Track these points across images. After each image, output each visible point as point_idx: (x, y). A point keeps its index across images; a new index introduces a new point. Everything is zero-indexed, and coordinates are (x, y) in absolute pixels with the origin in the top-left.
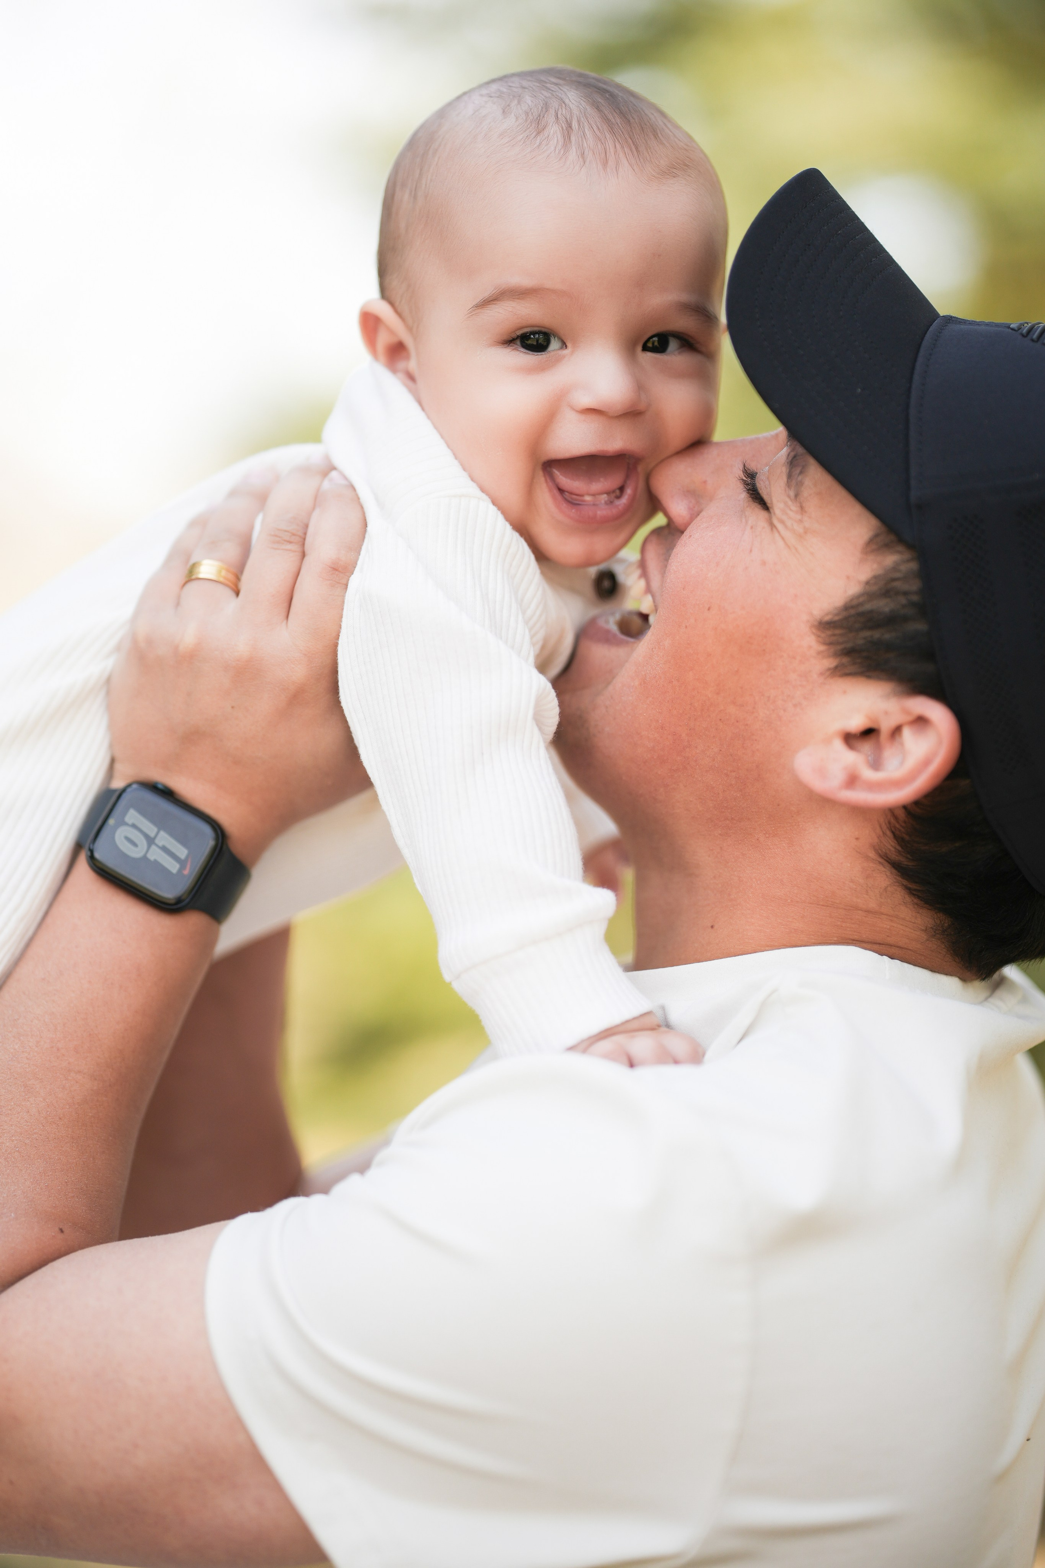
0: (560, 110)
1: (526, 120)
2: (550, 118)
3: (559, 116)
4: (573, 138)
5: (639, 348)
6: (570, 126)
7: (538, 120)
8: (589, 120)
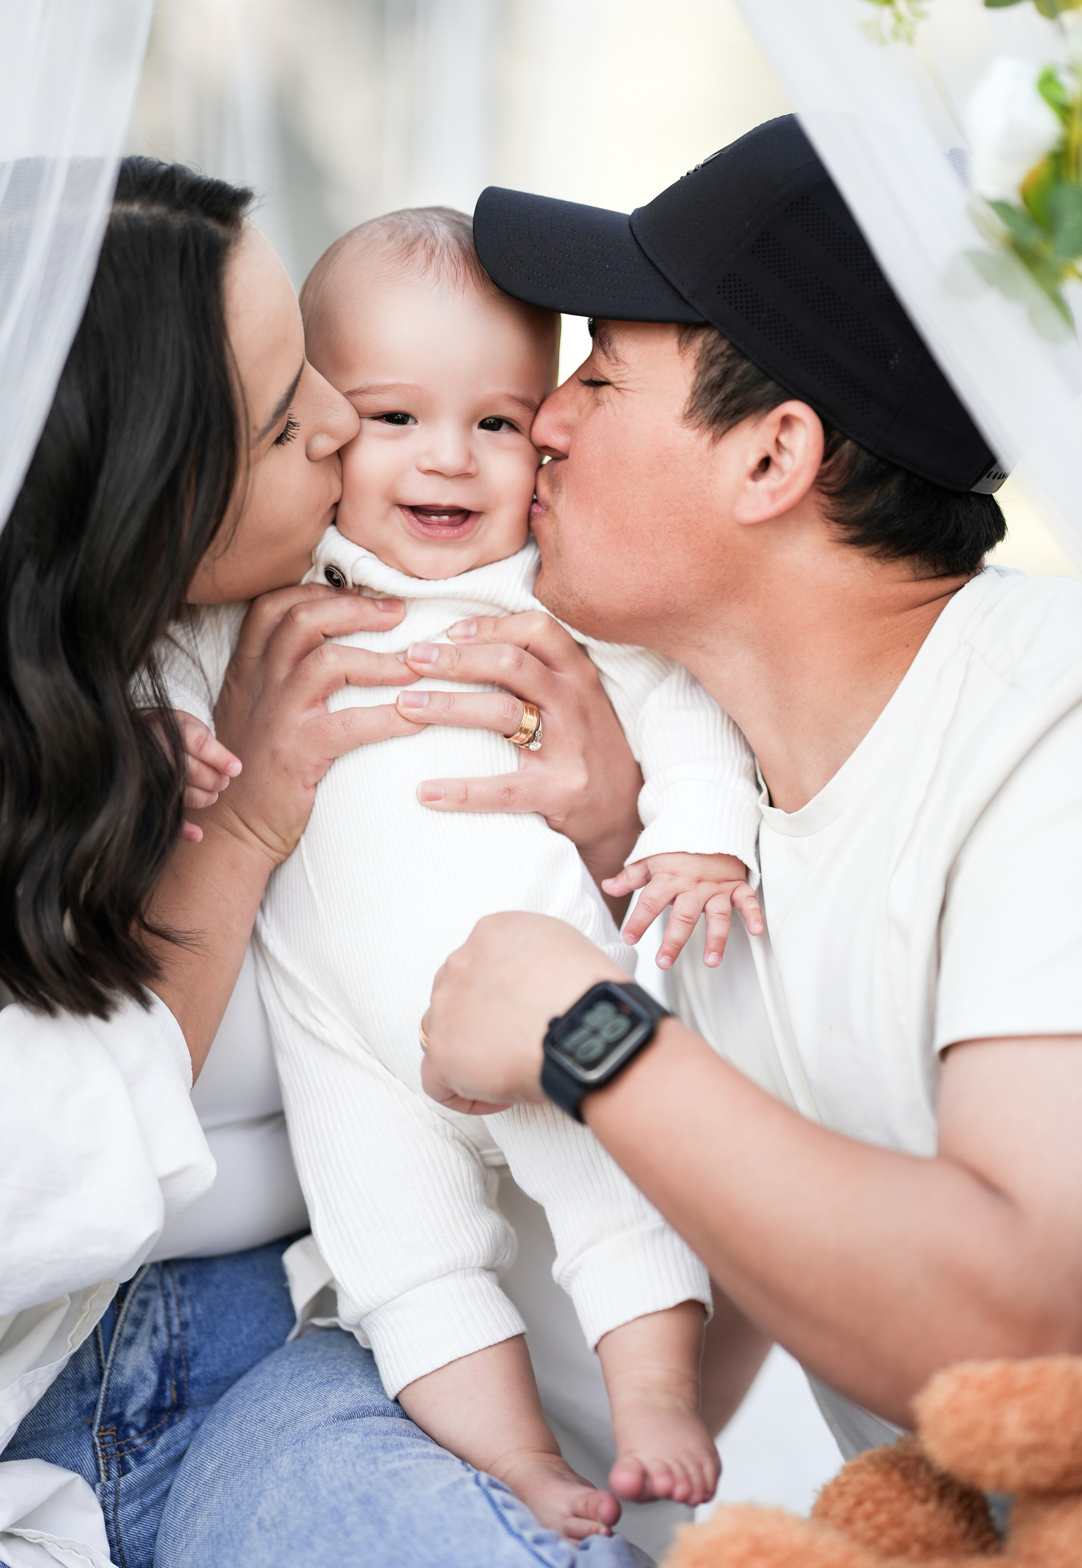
0: (429, 240)
1: (402, 245)
2: (420, 245)
3: (427, 244)
4: (434, 261)
5: (475, 426)
6: (433, 252)
7: (411, 245)
8: (449, 249)
